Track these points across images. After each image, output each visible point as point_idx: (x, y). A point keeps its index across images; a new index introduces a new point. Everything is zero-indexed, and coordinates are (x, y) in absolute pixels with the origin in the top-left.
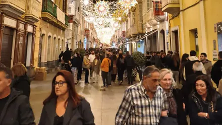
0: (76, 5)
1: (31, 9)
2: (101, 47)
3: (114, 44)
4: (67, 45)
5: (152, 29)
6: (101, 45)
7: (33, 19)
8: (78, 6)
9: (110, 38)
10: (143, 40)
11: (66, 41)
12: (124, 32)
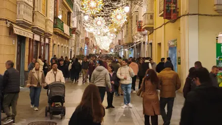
0: (78, 19)
1: (48, 27)
2: (101, 53)
3: (112, 50)
4: (71, 52)
5: (138, 41)
6: (100, 51)
7: (49, 34)
8: (79, 19)
9: (109, 45)
10: (132, 48)
11: (70, 48)
12: (119, 41)
